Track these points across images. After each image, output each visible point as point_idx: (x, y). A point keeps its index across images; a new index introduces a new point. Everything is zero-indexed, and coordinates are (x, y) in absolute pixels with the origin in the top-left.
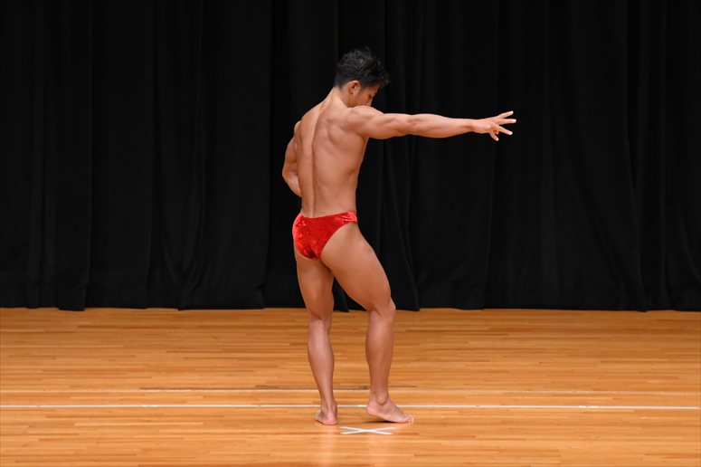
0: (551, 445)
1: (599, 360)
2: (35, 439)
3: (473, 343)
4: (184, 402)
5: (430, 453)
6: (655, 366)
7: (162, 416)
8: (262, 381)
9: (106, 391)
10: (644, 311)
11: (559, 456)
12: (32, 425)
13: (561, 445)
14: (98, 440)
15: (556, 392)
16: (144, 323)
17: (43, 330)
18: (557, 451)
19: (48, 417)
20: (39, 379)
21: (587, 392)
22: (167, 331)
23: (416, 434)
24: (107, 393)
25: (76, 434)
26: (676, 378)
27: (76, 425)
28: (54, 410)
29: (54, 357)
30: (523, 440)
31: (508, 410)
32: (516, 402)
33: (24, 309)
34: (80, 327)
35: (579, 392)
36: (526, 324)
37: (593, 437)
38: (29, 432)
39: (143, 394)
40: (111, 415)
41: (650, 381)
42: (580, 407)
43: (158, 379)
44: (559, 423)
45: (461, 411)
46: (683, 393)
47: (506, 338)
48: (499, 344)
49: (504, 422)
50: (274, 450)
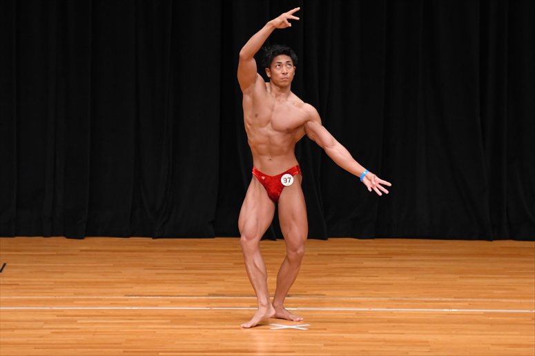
0: (424, 338)
1: (458, 276)
2: (48, 332)
3: (366, 264)
4: (157, 306)
5: (335, 343)
6: (500, 281)
7: (140, 315)
8: (213, 290)
9: (100, 297)
10: (491, 240)
11: (429, 346)
12: (46, 322)
13: (430, 338)
14: (95, 333)
15: (427, 299)
16: (127, 248)
17: (55, 253)
18: (428, 342)
19: (58, 316)
20: (52, 289)
21: (450, 299)
22: (144, 254)
23: (325, 329)
24: (101, 299)
25: (78, 329)
26: (514, 289)
27: (79, 321)
28: (62, 311)
29: (62, 273)
30: (403, 334)
31: (391, 312)
32: (397, 306)
33: (41, 238)
34: (82, 251)
35: (444, 299)
36: (405, 249)
37: (454, 332)
38: (45, 327)
39: (127, 300)
40: (104, 315)
41: (495, 292)
42: (445, 310)
43: (137, 289)
44: (429, 322)
45: (357, 313)
46: (519, 301)
47: (390, 260)
48: (384, 264)
49: (389, 321)
50: (222, 340)
